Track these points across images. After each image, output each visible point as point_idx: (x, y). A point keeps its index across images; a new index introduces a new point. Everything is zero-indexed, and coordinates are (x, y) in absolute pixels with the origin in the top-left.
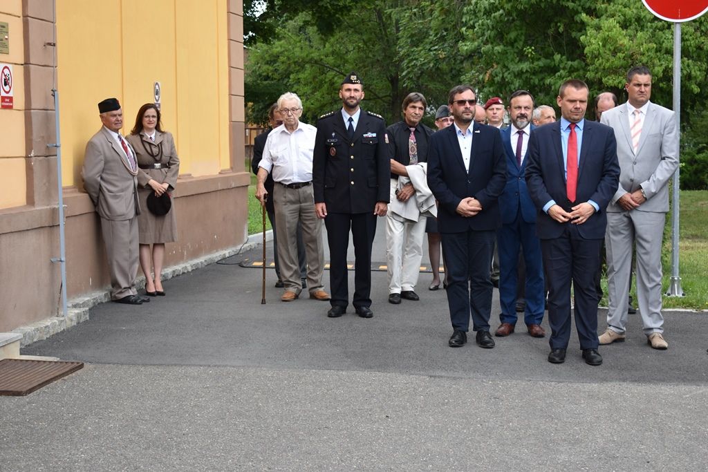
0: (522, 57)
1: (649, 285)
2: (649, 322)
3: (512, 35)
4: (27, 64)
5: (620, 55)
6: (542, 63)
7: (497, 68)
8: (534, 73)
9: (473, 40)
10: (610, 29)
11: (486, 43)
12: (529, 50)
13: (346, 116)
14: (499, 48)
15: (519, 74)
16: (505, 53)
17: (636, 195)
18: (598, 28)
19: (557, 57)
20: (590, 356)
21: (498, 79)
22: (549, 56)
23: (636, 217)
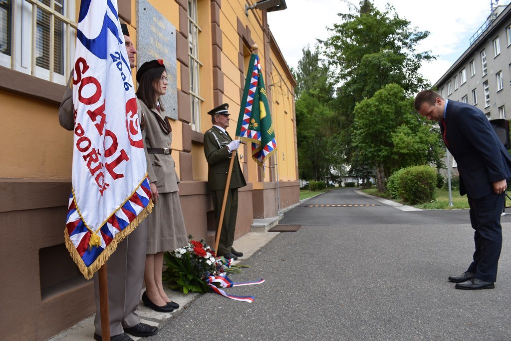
0: (371, 147)
3: (367, 141)
5: (406, 143)
6: (377, 148)
7: (363, 151)
8: (375, 151)
9: (356, 143)
10: (401, 136)
11: (359, 143)
12: (373, 145)
14: (364, 145)
15: (370, 152)
16: (365, 146)
18: (397, 136)
19: (382, 146)
21: (364, 154)
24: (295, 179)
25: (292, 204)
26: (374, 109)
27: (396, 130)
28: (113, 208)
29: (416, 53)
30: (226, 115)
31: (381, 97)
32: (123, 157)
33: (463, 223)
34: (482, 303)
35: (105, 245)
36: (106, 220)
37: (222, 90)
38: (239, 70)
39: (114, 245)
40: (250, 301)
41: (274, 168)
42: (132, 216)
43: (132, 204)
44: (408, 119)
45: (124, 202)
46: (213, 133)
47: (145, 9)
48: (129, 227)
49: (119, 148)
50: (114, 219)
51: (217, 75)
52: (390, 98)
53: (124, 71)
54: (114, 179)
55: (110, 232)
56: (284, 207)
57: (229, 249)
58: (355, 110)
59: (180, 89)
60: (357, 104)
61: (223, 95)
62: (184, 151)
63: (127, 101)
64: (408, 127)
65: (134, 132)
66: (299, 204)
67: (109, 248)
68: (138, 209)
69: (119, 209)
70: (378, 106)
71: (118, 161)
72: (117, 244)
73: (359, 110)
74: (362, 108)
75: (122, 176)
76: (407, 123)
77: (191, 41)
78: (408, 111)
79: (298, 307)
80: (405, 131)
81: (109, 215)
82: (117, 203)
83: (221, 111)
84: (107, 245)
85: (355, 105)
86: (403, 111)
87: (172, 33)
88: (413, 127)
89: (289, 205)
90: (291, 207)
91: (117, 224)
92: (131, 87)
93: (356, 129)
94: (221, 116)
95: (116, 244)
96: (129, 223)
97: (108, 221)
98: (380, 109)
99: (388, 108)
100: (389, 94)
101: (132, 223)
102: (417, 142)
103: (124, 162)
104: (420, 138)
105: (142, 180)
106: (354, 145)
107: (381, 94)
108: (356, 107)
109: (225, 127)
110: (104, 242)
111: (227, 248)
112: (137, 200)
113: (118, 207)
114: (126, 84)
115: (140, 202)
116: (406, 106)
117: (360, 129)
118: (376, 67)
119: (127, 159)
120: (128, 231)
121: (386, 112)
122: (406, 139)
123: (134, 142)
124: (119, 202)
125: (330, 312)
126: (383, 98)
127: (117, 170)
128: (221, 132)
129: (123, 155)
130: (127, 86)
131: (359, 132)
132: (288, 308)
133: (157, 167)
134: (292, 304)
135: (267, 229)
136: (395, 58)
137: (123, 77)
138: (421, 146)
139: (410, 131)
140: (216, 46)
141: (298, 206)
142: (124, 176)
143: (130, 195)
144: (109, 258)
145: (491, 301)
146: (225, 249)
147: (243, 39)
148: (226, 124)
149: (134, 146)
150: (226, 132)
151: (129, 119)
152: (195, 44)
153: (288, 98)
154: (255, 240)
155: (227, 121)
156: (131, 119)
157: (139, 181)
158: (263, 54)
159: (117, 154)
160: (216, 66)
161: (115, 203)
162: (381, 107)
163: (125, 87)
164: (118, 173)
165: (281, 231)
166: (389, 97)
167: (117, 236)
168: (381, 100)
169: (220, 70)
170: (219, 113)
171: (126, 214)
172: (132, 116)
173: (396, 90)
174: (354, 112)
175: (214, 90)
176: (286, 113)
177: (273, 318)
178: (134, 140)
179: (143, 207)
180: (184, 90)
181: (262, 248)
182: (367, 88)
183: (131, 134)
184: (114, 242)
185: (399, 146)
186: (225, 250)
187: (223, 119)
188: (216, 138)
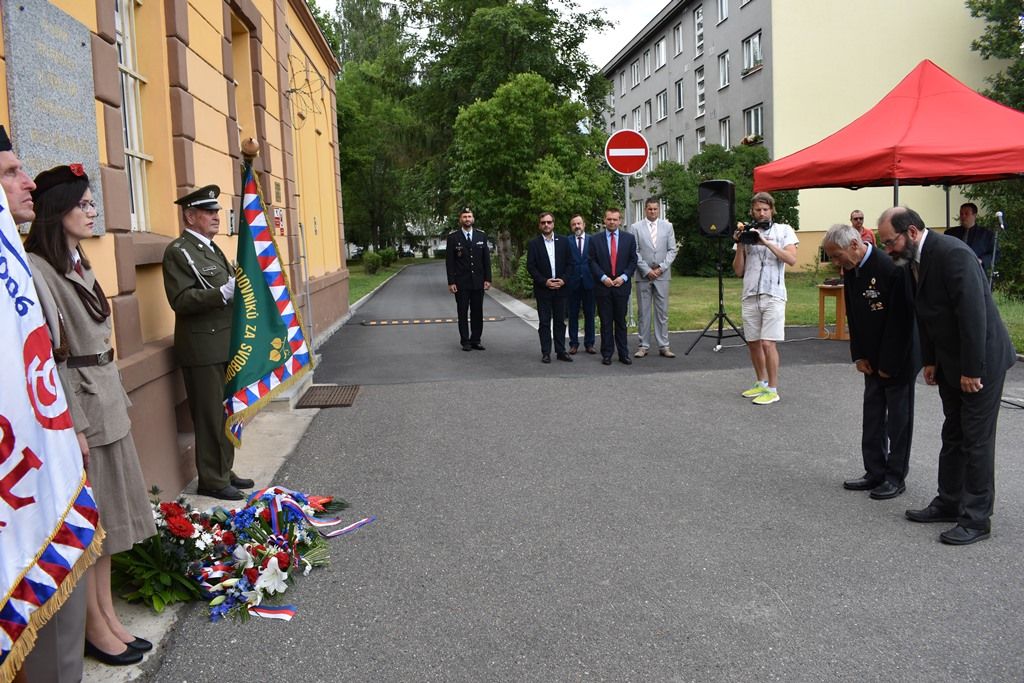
0: (487, 196)
1: (662, 322)
2: (662, 342)
3: (481, 184)
4: (287, 208)
5: (552, 193)
6: (498, 199)
8: (494, 205)
9: (459, 187)
10: (545, 179)
11: (465, 188)
12: (491, 192)
13: (466, 233)
14: (473, 191)
15: (486, 206)
17: (657, 271)
18: (537, 178)
19: (507, 196)
20: (624, 359)
22: (503, 195)
23: (656, 283)
24: (339, 266)
25: (336, 319)
26: (493, 123)
27: (535, 166)
28: (18, 568)
29: (577, 11)
30: (211, 209)
31: (508, 98)
32: (30, 461)
33: (651, 372)
34: (677, 583)
35: (11, 642)
36: (6, 594)
37: (191, 135)
38: (225, 76)
39: (30, 636)
40: (287, 617)
41: (298, 263)
42: (60, 570)
43: (60, 549)
44: (558, 145)
45: (40, 549)
46: (184, 250)
47: (22, 9)
48: (56, 594)
49: (19, 447)
50: (25, 588)
51: (180, 104)
52: (526, 102)
53: (11, 274)
54: (16, 508)
55: (18, 615)
56: (320, 330)
57: (226, 478)
58: (457, 122)
59: (106, 163)
60: (461, 109)
61: (193, 143)
62: (122, 294)
63: (25, 338)
64: (558, 161)
65: (48, 399)
66: (347, 318)
67: (19, 643)
68: (70, 554)
69: (32, 566)
70: (502, 116)
71: (19, 472)
72: (37, 632)
73: (465, 124)
74: (470, 119)
75: (31, 500)
76: (556, 152)
77: (120, 31)
78: (558, 128)
79: (377, 621)
80: (553, 169)
81: (12, 581)
82: (26, 555)
83: (198, 202)
84: (15, 641)
85: (457, 113)
86: (548, 128)
87: (83, 44)
88: (566, 160)
89: (328, 324)
90: (333, 329)
91: (33, 596)
92: (32, 303)
93: (460, 159)
94: (199, 213)
95: (34, 631)
96: (56, 587)
97: (13, 596)
98: (506, 122)
99: (520, 121)
100: (523, 94)
101: (64, 584)
102: (574, 191)
103: (32, 473)
104: (580, 183)
105: (74, 493)
106: (454, 191)
107: (508, 92)
108: (458, 117)
109: (211, 235)
110: (8, 637)
111: (221, 476)
112: (68, 537)
113: (29, 561)
114: (19, 300)
115: (75, 539)
116: (555, 118)
117: (467, 159)
118: (501, 35)
119: (38, 464)
120: (56, 603)
121: (516, 128)
122: (554, 185)
123: (51, 419)
124: (32, 549)
125: (434, 629)
126: (512, 101)
127: (19, 490)
128: (201, 246)
129: (29, 459)
130: (21, 305)
131: (464, 165)
132: (361, 626)
133: (87, 396)
134: (366, 617)
135: (293, 403)
136: (537, 20)
137: (12, 286)
138: (581, 199)
139: (561, 169)
140: (176, 38)
141: (347, 323)
142: (36, 499)
143: (52, 533)
144: (23, 664)
145: (692, 576)
146: (220, 479)
147: (230, 5)
148: (212, 229)
149: (50, 427)
150: (212, 244)
151: (34, 375)
152: (127, 34)
153: (322, 100)
154: (271, 435)
155: (214, 222)
156: (40, 373)
157: (68, 498)
158: (273, 26)
159: (15, 459)
160: (177, 84)
161: (23, 557)
162: (507, 118)
163: (17, 307)
164: (23, 496)
165: (322, 407)
166: (523, 100)
167: (36, 615)
168: (507, 105)
169: (186, 90)
170: (195, 206)
171: (48, 571)
172: (40, 368)
173: (536, 86)
174: (454, 126)
175: (174, 136)
176: (319, 133)
177: (336, 656)
178: (51, 416)
179: (82, 548)
180: (113, 163)
181: (289, 459)
182: (481, 77)
183: (41, 407)
184: (29, 629)
185: (540, 198)
186: (220, 481)
187: (205, 220)
188: (191, 262)
